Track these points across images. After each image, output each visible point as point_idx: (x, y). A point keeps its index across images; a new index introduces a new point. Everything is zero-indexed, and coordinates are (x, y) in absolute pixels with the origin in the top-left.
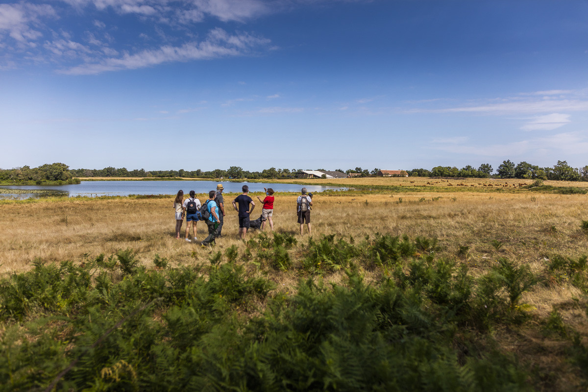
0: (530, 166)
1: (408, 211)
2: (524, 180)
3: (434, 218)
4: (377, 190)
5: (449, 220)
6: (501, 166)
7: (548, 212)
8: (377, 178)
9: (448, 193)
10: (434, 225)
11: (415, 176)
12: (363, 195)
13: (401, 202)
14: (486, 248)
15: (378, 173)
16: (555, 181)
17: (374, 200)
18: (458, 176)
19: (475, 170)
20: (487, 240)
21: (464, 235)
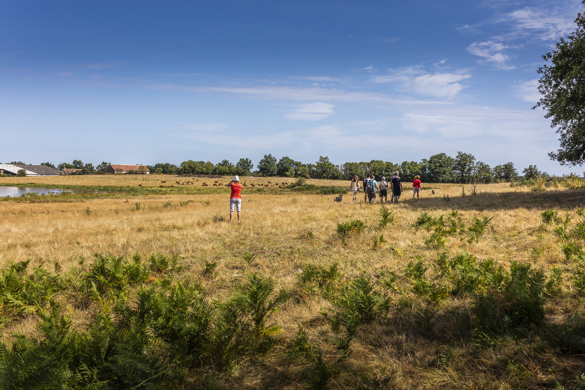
0: (292, 161)
1: (146, 221)
2: (286, 178)
3: (179, 229)
4: (106, 193)
5: (197, 230)
6: (262, 161)
7: (307, 215)
8: (106, 176)
9: (201, 196)
10: (177, 237)
11: (158, 173)
12: (84, 200)
13: (138, 209)
14: (238, 264)
15: (107, 169)
16: (317, 180)
17: (102, 206)
18: (213, 174)
19: (233, 166)
20: (239, 253)
21: (213, 249)
